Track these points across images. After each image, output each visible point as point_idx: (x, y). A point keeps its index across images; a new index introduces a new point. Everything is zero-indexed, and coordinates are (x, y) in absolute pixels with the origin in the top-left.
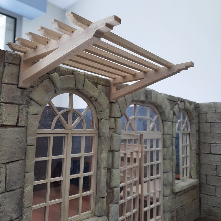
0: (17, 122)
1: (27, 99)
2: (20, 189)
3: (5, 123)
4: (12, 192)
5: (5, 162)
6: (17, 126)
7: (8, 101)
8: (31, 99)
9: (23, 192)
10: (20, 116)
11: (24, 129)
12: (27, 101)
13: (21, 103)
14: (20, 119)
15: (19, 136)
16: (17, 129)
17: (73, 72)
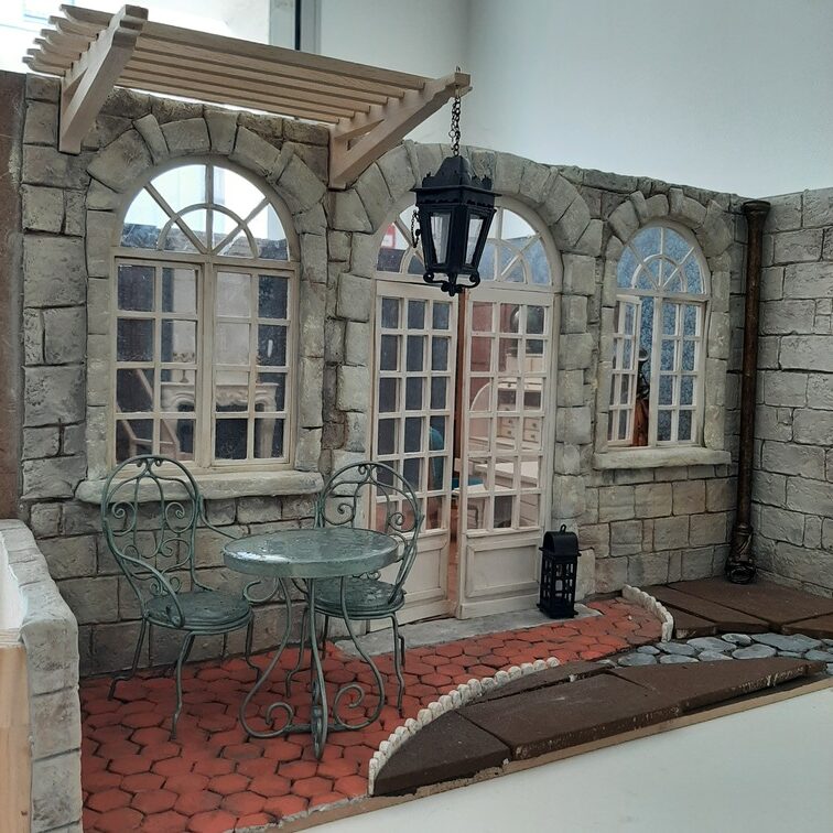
0: (63, 227)
1: (84, 176)
2: (78, 366)
3: (34, 227)
4: (59, 368)
5: (40, 305)
6: (62, 234)
7: (38, 180)
8: (92, 177)
9: (86, 373)
10: (68, 214)
11: (79, 242)
12: (82, 181)
13: (69, 184)
14: (68, 219)
15: (68, 256)
16: (62, 240)
17: (204, 110)
